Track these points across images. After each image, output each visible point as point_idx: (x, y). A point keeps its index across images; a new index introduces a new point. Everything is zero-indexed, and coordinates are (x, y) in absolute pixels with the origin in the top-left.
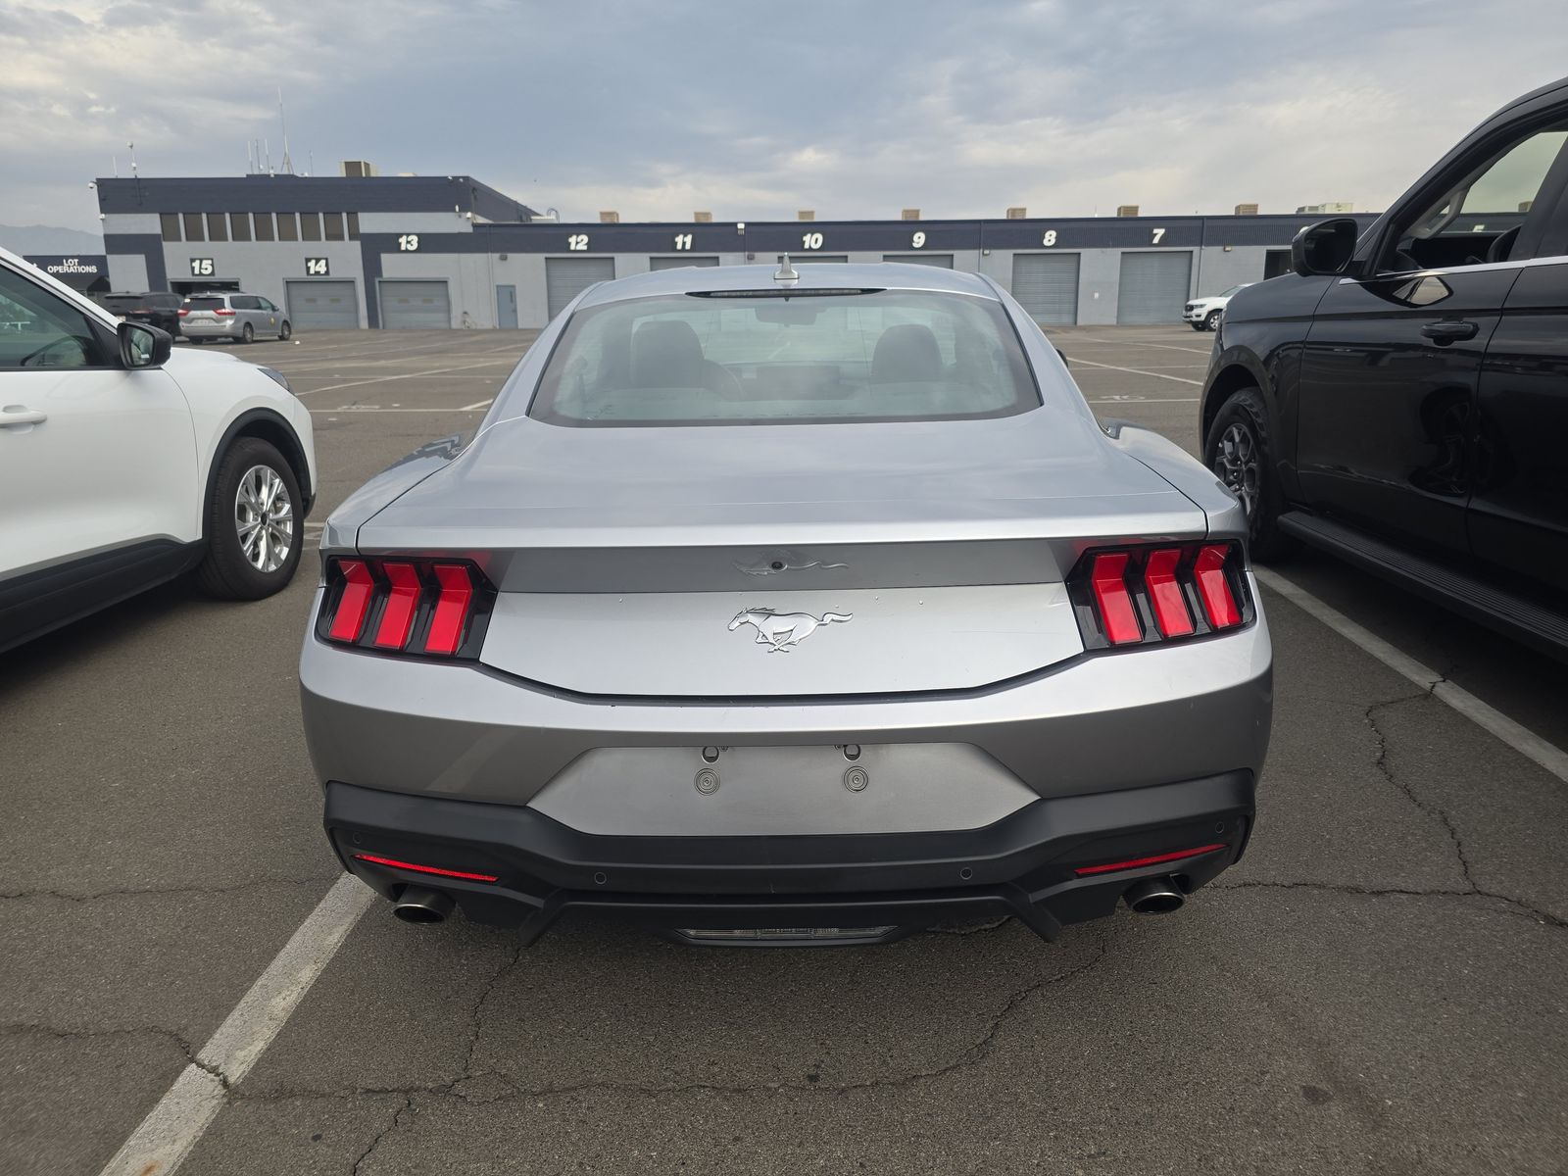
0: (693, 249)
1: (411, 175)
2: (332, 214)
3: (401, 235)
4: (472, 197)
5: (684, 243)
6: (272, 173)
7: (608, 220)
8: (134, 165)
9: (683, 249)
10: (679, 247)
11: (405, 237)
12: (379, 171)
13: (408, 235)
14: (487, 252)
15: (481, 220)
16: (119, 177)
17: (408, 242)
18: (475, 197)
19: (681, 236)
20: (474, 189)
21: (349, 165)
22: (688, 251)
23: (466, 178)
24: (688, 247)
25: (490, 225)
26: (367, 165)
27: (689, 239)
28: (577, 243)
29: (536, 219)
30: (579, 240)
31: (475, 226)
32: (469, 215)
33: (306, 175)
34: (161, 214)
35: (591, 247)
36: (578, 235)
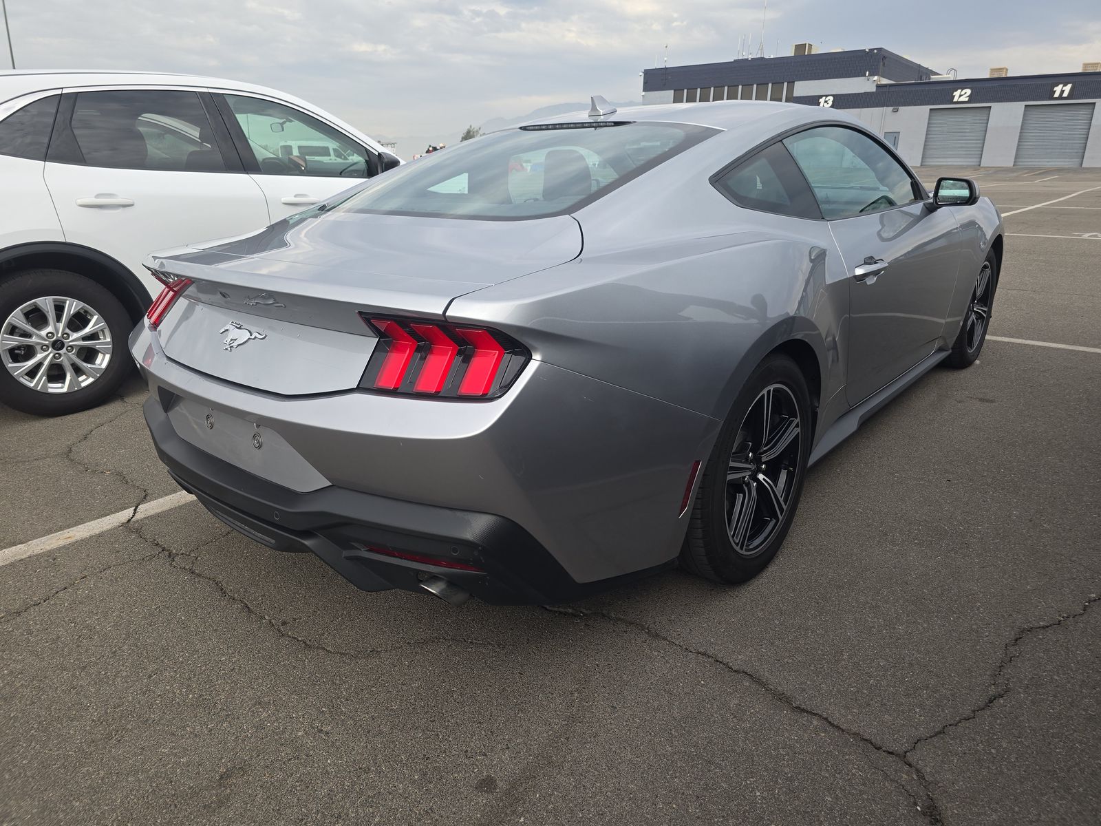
0: (1070, 96)
1: (841, 51)
2: (778, 84)
3: (821, 97)
4: (882, 63)
5: (1062, 92)
6: (750, 57)
7: (996, 75)
8: (666, 59)
9: (1060, 97)
10: (1056, 95)
11: (824, 98)
12: (818, 50)
13: (827, 96)
14: (883, 106)
15: (885, 81)
16: (658, 68)
17: (826, 102)
18: (884, 64)
19: (1061, 86)
20: (884, 57)
21: (797, 47)
22: (1065, 98)
23: (880, 50)
24: (1065, 95)
25: (891, 85)
26: (810, 46)
27: (1068, 88)
28: (960, 96)
29: (934, 78)
30: (962, 93)
31: (878, 86)
32: (876, 78)
33: (772, 57)
34: (675, 90)
35: (972, 99)
36: (963, 89)
